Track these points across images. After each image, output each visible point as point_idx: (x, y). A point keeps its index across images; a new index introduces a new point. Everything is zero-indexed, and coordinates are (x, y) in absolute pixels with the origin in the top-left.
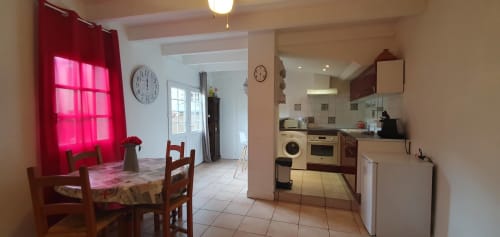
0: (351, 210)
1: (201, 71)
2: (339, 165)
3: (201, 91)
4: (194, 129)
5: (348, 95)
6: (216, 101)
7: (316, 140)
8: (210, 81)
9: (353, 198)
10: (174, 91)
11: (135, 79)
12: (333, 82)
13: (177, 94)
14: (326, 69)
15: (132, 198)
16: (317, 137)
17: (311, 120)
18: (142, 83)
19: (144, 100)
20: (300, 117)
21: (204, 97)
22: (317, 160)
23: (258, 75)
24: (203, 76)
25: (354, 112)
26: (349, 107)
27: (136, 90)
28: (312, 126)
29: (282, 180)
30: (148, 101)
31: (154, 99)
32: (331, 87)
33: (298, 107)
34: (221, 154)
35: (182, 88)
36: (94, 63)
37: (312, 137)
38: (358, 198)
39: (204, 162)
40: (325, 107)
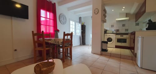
0: (132, 60)
1: (80, 17)
2: (129, 46)
3: (80, 23)
4: (77, 34)
5: (135, 20)
6: (84, 26)
7: (119, 37)
8: (82, 20)
9: (133, 55)
10: (71, 22)
11: (60, 17)
12: (127, 15)
13: (72, 23)
14: (123, 9)
15: (54, 42)
16: (119, 36)
17: (118, 30)
18: (62, 18)
19: (62, 23)
20: (113, 30)
21: (80, 24)
22: (119, 44)
23: (95, 12)
24: (80, 18)
25: (137, 26)
26: (135, 24)
27: (60, 20)
28: (118, 32)
29: (104, 48)
30: (64, 24)
31: (65, 23)
32: (126, 17)
33: (112, 26)
34: (86, 43)
35: (74, 21)
36: (50, 11)
37: (117, 36)
38: (135, 55)
39: (80, 45)
40: (124, 25)
